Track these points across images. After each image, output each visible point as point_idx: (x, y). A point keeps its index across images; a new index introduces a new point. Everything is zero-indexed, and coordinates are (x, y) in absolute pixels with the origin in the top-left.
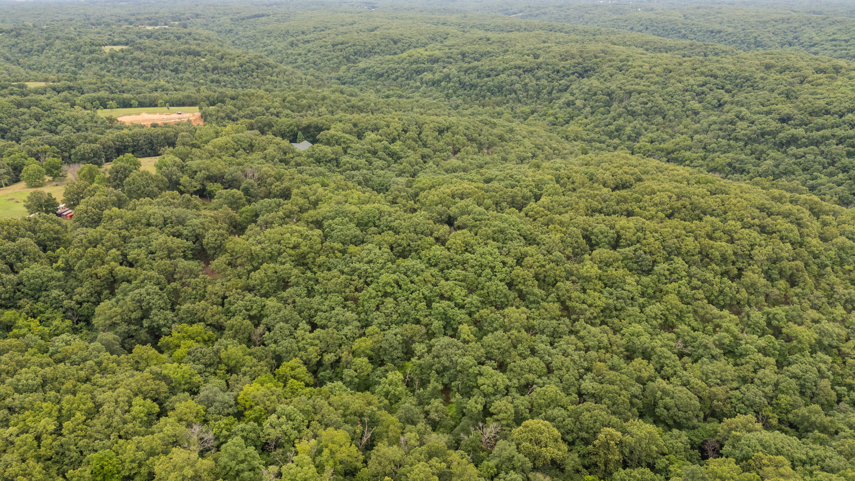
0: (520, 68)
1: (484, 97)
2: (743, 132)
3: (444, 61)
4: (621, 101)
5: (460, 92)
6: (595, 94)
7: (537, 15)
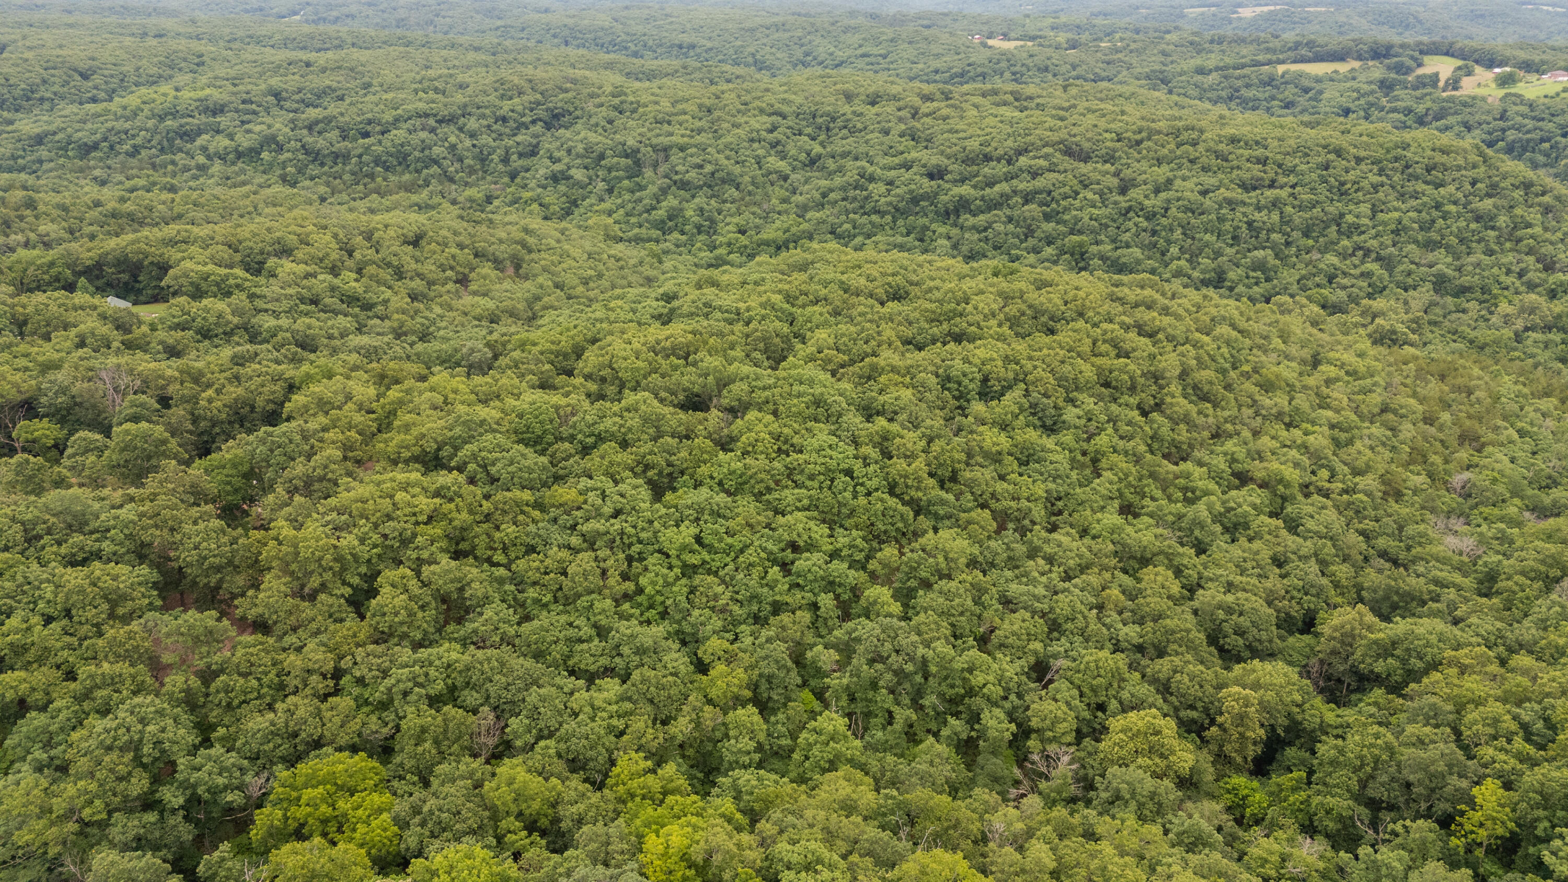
0: (427, 115)
1: (372, 176)
2: (883, 200)
3: (237, 111)
4: (655, 166)
5: (313, 170)
6: (602, 157)
7: (337, 18)
